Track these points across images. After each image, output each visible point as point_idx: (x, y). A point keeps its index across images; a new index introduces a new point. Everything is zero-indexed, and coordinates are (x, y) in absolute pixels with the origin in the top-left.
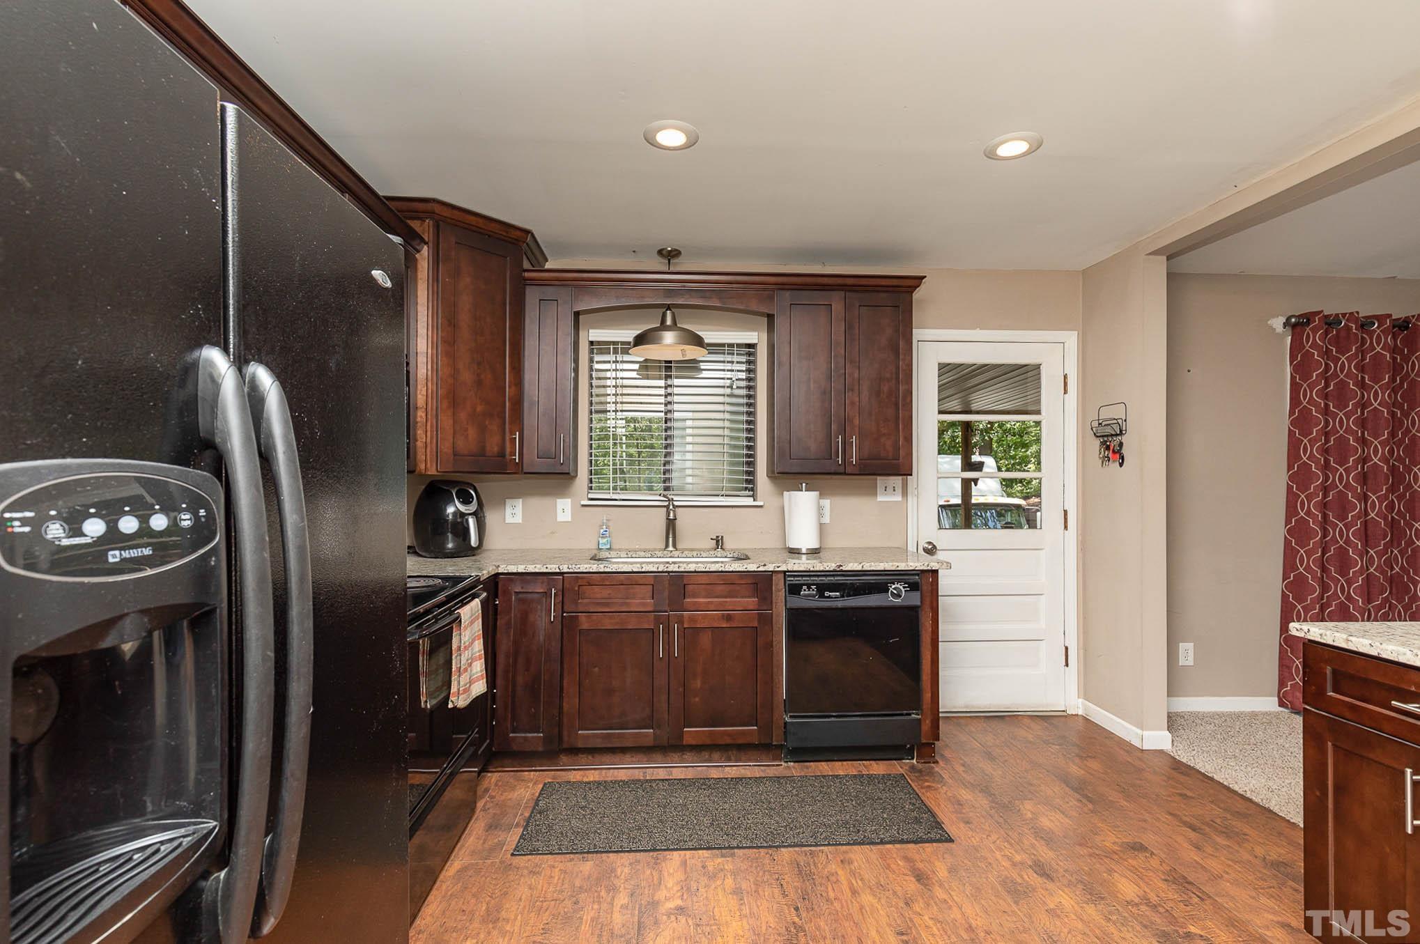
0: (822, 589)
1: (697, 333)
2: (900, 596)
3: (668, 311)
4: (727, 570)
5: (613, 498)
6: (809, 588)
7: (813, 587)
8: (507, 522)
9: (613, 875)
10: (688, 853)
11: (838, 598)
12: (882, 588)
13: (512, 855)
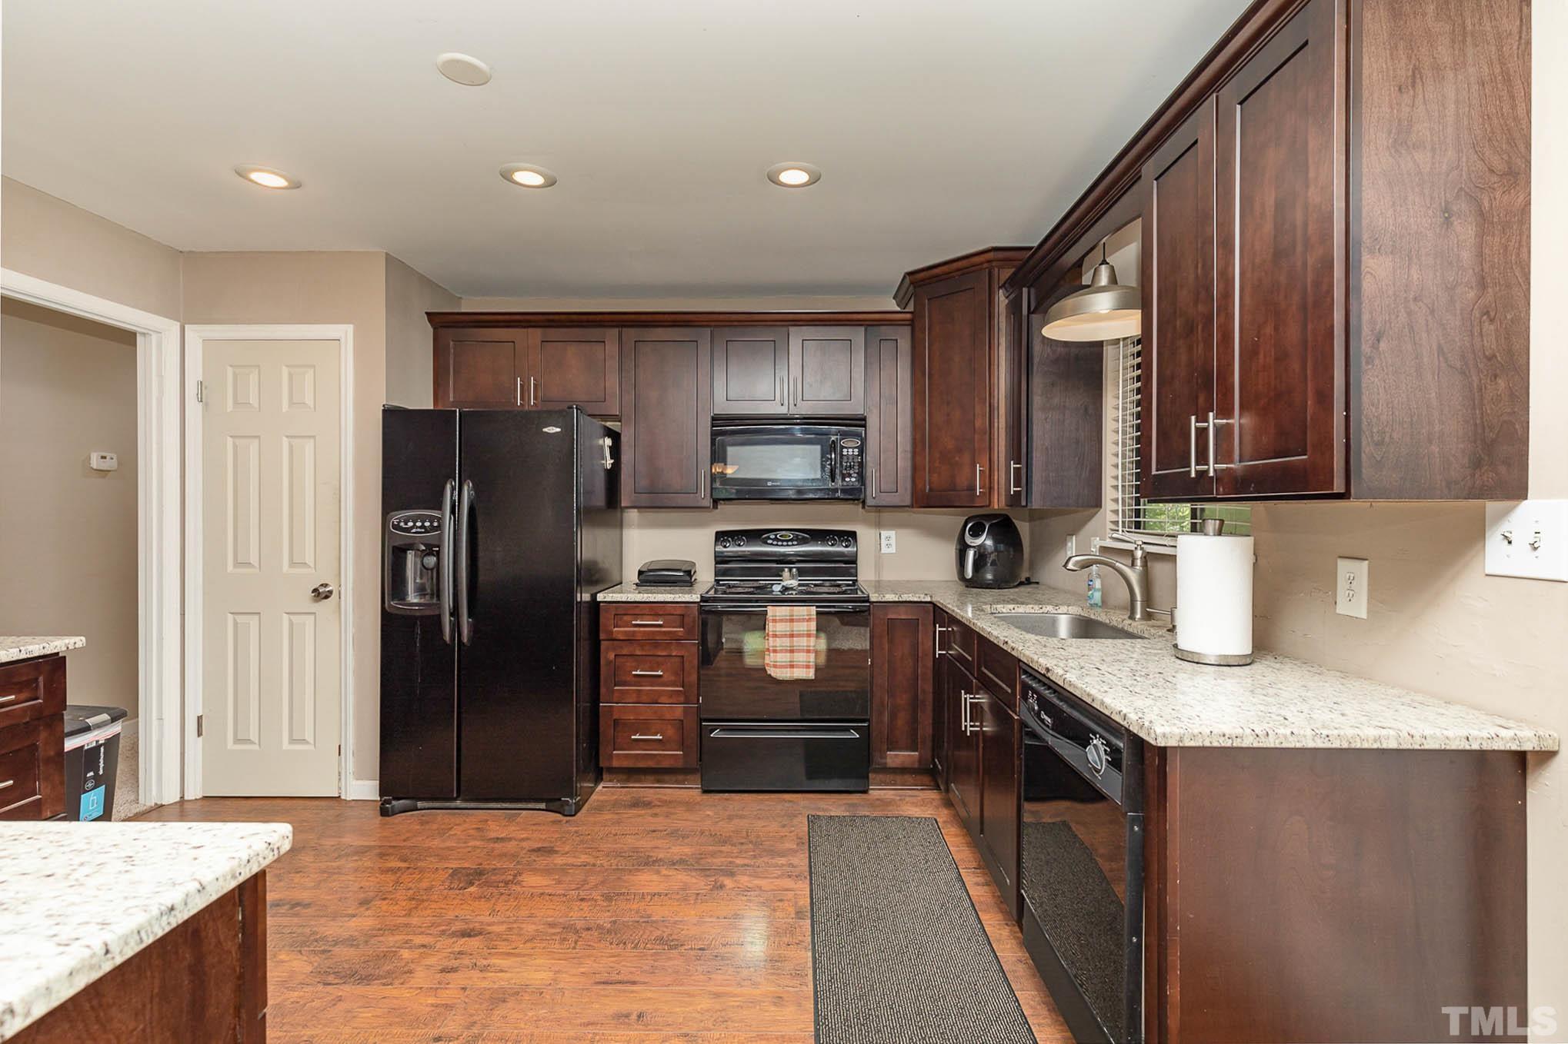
0: (1040, 703)
3: (1103, 267)
6: (1032, 696)
11: (1049, 728)
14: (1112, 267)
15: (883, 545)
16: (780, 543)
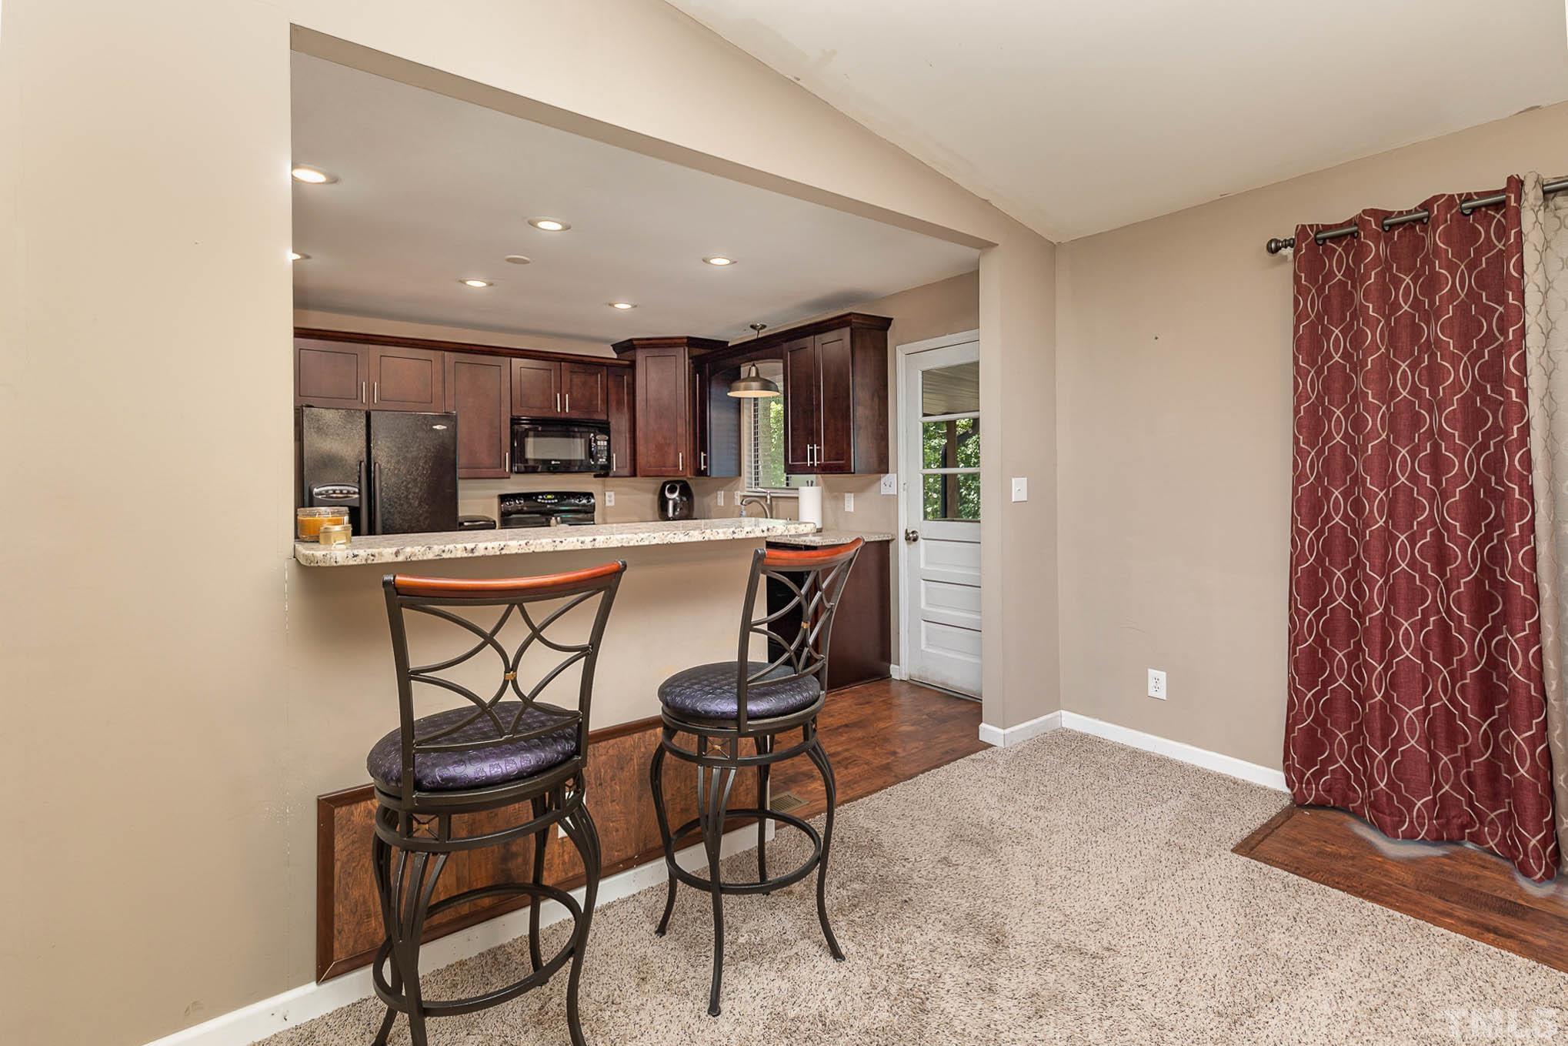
3: (753, 367)
8: (719, 504)
15: (607, 502)
16: (546, 501)
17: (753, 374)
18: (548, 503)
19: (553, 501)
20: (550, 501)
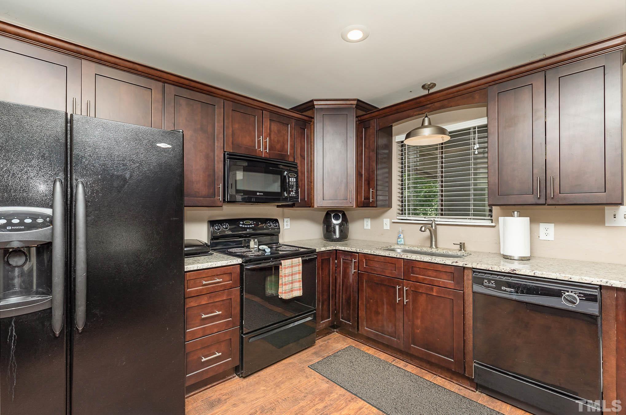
0: (499, 285)
1: (442, 127)
2: (575, 303)
3: (426, 118)
4: (433, 262)
5: (408, 219)
6: (489, 282)
7: (493, 282)
8: (365, 228)
9: (329, 395)
10: (369, 405)
11: (513, 292)
12: (558, 294)
13: (308, 366)
14: (429, 118)
15: (285, 225)
16: (246, 226)
17: (426, 123)
18: (247, 228)
19: (251, 226)
20: (248, 226)
